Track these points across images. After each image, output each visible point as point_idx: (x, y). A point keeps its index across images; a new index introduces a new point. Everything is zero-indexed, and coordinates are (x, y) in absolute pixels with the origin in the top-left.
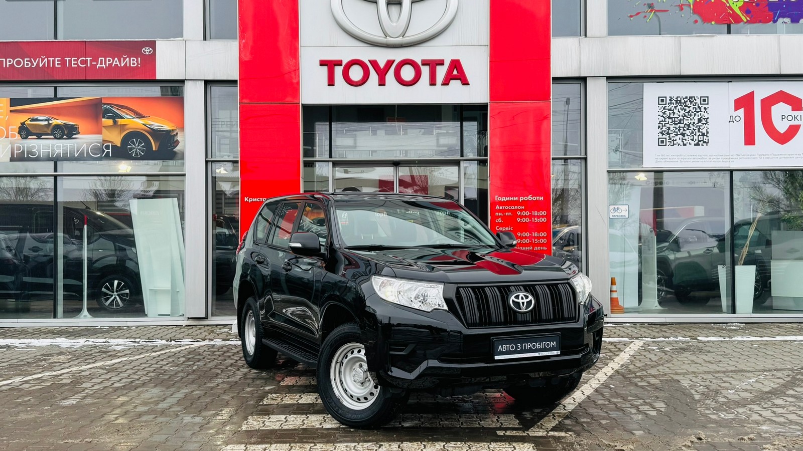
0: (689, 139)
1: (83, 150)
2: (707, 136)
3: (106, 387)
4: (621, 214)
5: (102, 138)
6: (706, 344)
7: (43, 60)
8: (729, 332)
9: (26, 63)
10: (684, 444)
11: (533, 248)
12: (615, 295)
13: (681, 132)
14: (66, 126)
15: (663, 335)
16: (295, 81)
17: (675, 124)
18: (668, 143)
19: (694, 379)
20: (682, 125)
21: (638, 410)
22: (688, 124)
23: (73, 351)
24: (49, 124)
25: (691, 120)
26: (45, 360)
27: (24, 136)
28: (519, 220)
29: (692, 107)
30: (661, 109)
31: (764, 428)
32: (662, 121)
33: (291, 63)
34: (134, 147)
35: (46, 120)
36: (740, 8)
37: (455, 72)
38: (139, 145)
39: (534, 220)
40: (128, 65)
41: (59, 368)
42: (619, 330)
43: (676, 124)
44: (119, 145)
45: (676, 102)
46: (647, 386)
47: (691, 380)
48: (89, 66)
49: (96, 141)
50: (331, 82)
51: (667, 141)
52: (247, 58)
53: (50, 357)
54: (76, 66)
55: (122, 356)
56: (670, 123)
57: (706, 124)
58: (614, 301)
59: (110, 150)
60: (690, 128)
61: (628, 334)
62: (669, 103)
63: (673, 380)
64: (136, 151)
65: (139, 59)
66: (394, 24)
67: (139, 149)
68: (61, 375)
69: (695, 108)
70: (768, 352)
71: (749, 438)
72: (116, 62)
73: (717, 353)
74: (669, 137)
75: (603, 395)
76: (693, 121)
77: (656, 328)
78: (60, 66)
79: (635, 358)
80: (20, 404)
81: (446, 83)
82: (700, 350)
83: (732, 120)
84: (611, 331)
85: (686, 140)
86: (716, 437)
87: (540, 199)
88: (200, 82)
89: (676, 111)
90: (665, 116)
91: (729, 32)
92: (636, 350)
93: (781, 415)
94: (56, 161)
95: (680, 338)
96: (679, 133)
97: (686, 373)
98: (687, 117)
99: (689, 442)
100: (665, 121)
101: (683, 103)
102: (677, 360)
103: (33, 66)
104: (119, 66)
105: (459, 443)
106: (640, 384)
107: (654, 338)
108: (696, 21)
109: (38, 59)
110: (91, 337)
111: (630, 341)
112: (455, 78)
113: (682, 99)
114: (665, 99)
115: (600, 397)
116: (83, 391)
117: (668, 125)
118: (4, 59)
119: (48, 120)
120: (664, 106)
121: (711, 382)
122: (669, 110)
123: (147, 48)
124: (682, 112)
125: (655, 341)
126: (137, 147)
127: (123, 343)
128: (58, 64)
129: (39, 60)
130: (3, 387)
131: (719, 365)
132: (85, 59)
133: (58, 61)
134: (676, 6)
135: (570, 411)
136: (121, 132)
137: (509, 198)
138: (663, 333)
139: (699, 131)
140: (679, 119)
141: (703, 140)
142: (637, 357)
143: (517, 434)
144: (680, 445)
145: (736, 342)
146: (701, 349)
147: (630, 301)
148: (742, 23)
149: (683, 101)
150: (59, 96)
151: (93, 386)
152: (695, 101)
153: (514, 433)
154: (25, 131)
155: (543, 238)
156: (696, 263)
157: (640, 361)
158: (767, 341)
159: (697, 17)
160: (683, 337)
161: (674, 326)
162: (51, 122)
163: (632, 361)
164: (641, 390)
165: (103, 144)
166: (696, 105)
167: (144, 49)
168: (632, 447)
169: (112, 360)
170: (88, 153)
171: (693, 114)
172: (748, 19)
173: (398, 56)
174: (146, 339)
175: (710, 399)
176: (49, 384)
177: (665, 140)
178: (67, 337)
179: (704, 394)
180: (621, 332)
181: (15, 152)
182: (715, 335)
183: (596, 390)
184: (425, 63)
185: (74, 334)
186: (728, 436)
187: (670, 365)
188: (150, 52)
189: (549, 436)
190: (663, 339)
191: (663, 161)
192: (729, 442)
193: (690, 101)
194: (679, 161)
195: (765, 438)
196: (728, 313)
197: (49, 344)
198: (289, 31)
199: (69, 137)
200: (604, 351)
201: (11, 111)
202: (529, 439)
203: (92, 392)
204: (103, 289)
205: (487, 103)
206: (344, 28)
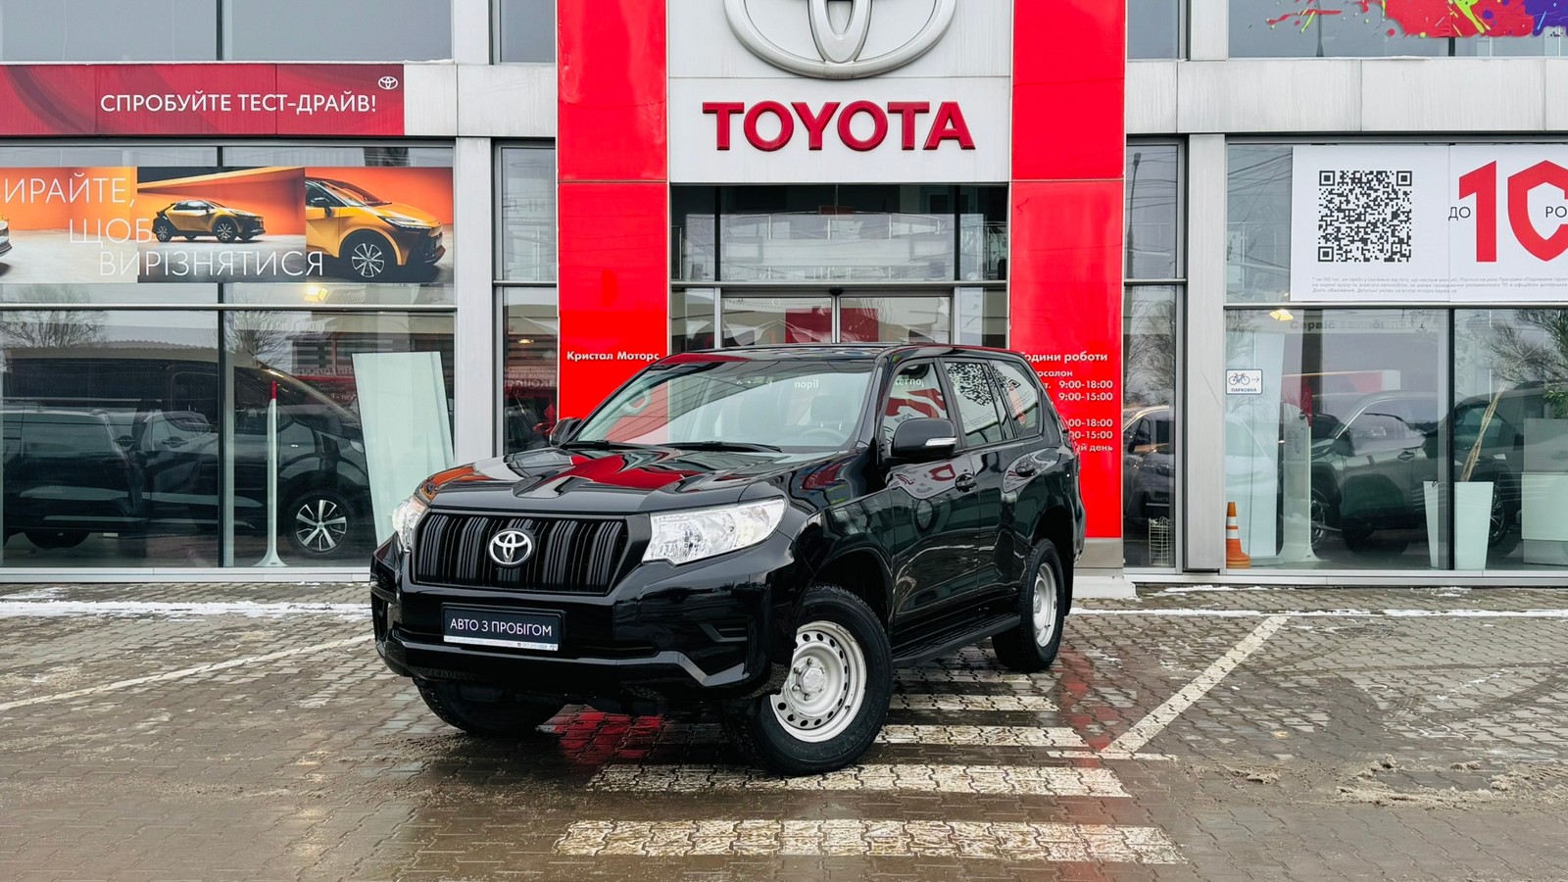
0: (1375, 250)
1: (271, 263)
2: (1407, 243)
3: (363, 680)
4: (1247, 387)
5: (305, 242)
6: (1400, 622)
7: (198, 97)
8: (1441, 601)
9: (167, 103)
10: (1361, 773)
11: (1089, 448)
12: (1234, 535)
13: (1360, 236)
14: (240, 218)
15: (1321, 606)
16: (658, 141)
17: (1350, 222)
18: (1336, 257)
19: (1377, 678)
20: (1363, 224)
21: (1282, 723)
22: (1373, 221)
23: (275, 623)
24: (209, 216)
25: (1379, 214)
26: (234, 637)
27: (164, 237)
28: (1062, 396)
29: (1382, 190)
30: (1325, 194)
31: (1495, 752)
32: (1327, 216)
33: (651, 109)
34: (363, 258)
35: (202, 208)
36: (1474, 8)
37: (949, 126)
38: (372, 256)
39: (1090, 397)
40: (353, 110)
41: (266, 651)
42: (1242, 597)
43: (1353, 222)
44: (337, 255)
45: (1353, 180)
46: (1296, 688)
47: (1372, 680)
48: (282, 109)
49: (294, 246)
50: (723, 144)
51: (1335, 252)
52: (573, 98)
53: (240, 633)
54: (259, 109)
55: (364, 632)
56: (1340, 220)
57: (1406, 222)
58: (1232, 546)
59: (320, 264)
60: (1376, 230)
61: (1257, 604)
62: (1339, 183)
63: (1342, 679)
64: (368, 265)
65: (374, 97)
66: (840, 38)
67: (373, 263)
68: (276, 661)
69: (1388, 192)
70: (1510, 637)
71: (1468, 766)
72: (332, 102)
74: (1339, 245)
75: (1220, 702)
76: (1383, 216)
77: (1309, 594)
78: (229, 109)
79: (1272, 644)
80: (231, 705)
81: (932, 145)
82: (1390, 632)
83: (1453, 215)
84: (1227, 599)
85: (1369, 250)
86: (1414, 764)
87: (1102, 359)
88: (483, 140)
89: (1352, 198)
90: (1331, 206)
91: (1452, 52)
92: (1274, 631)
93: (1525, 734)
94: (221, 282)
95: (1353, 612)
96: (1356, 238)
97: (1363, 668)
98: (1373, 210)
99: (1369, 770)
100: (1331, 216)
101: (1365, 183)
102: (1348, 647)
103: (180, 110)
104: (337, 109)
105: (988, 767)
106: (1283, 685)
107: (1306, 610)
108: (1391, 32)
109: (189, 96)
110: (297, 599)
111: (1262, 615)
112: (949, 136)
113: (1363, 175)
114: (1331, 174)
115: (1215, 704)
116: (328, 685)
117: (1336, 224)
118: (128, 97)
119: (206, 208)
120: (1330, 188)
121: (1407, 683)
122: (1340, 195)
123: (388, 78)
124: (1363, 200)
125: (1307, 617)
126: (369, 259)
127: (356, 611)
128: (226, 106)
129: (191, 99)
130: (186, 680)
131: (1421, 656)
132: (274, 97)
133: (226, 99)
134: (1355, 3)
135: (1166, 724)
136: (339, 231)
137: (1044, 356)
138: (1322, 603)
139: (1393, 235)
140: (1358, 212)
141: (1400, 252)
142: (1276, 643)
143: (1082, 756)
144: (1354, 775)
145: (1455, 620)
146: (1393, 630)
147: (1261, 545)
148: (1475, 37)
149: (1364, 180)
150: (226, 164)
151: (341, 678)
152: (1386, 180)
153: (1076, 754)
154: (164, 228)
155: (1106, 429)
156: (1384, 478)
157: (1282, 649)
158: (1509, 617)
159: (1392, 24)
160: (1358, 610)
161: (1342, 591)
162: (211, 211)
163: (1267, 649)
164: (1286, 694)
165: (308, 253)
166: (1388, 187)
167: (382, 80)
168: (1275, 776)
169: (351, 638)
170: (279, 269)
171: (1383, 204)
172: (1488, 28)
173: (845, 95)
175: (1404, 709)
176: (263, 676)
177: (1330, 250)
178: (254, 600)
179: (1395, 702)
180: (1246, 600)
181: (148, 265)
182: (1416, 607)
183: (1208, 694)
184: (894, 108)
185: (261, 594)
186: (1434, 763)
187: (1335, 655)
188: (393, 84)
189: (1136, 760)
190: (1323, 613)
191: (1327, 289)
192: (1436, 771)
193: (1378, 180)
194: (1356, 289)
195: (1495, 767)
196: (1440, 568)
197: (226, 611)
198: (648, 51)
199: (246, 240)
200: (1216, 633)
201: (140, 191)
202: (1102, 763)
203: (344, 688)
204: (299, 516)
205: (1008, 183)
206: (748, 44)
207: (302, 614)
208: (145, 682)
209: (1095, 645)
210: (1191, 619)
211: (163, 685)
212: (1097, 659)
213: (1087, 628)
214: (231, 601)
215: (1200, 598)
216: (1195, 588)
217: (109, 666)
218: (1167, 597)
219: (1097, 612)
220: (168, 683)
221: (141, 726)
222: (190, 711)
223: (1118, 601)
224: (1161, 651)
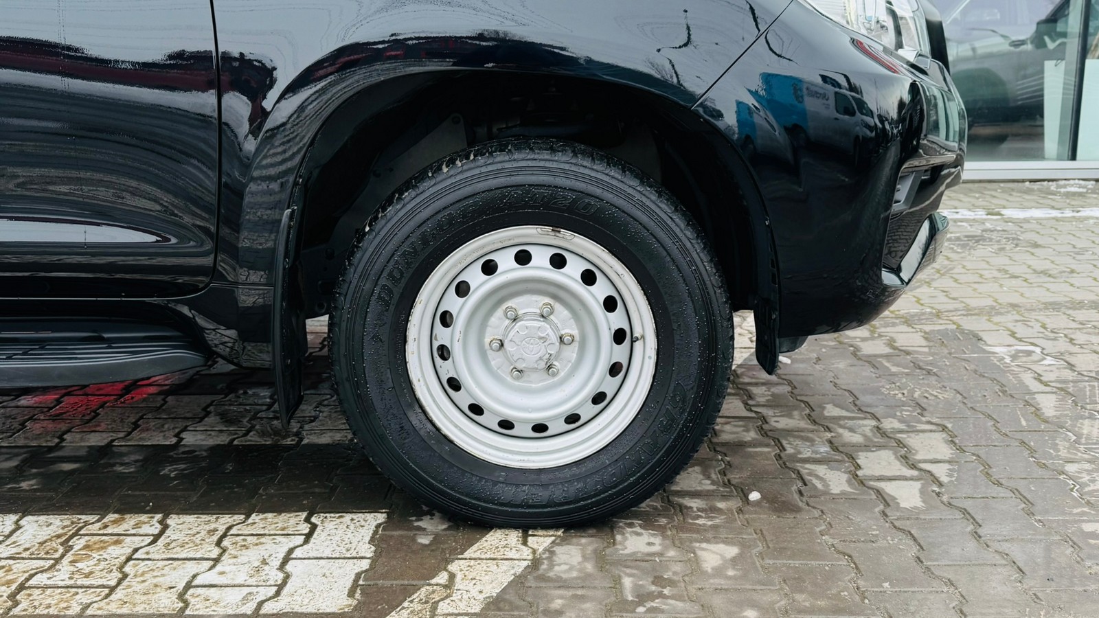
21: (855, 473)
63: (962, 332)
73: (1057, 249)
82: (1015, 242)
97: (993, 308)
102: (964, 267)
131: (1072, 281)
179: (1068, 394)
187: (946, 282)
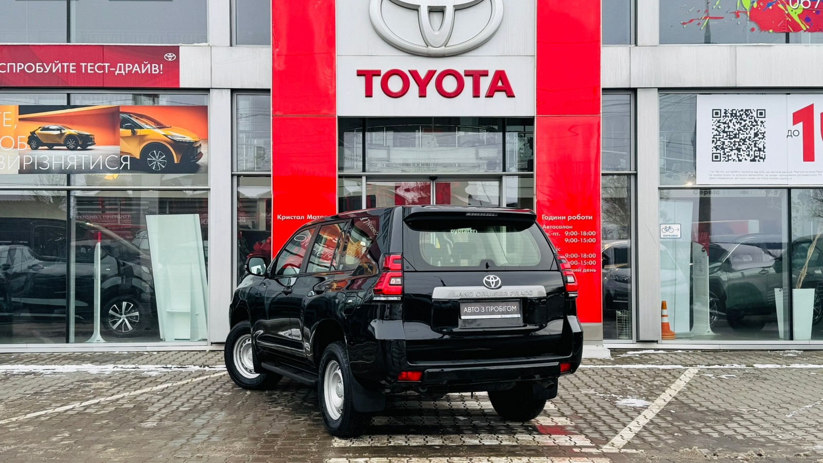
0: (745, 155)
1: (99, 162)
2: (763, 151)
3: (173, 411)
4: (672, 234)
5: (119, 150)
6: (763, 372)
7: (56, 65)
8: (786, 359)
9: (38, 68)
11: (582, 270)
12: (666, 320)
13: (736, 147)
14: (80, 136)
15: (717, 362)
16: (331, 92)
17: (730, 139)
18: (722, 159)
20: (738, 140)
22: (743, 138)
23: (108, 377)
24: (62, 134)
25: (747, 134)
26: (87, 386)
27: (34, 147)
28: (567, 240)
29: (749, 120)
30: (716, 123)
31: (819, 446)
32: (716, 135)
33: (326, 73)
34: (154, 159)
35: (58, 130)
36: (799, 16)
37: (500, 84)
38: (159, 158)
39: (583, 241)
40: (149, 72)
41: (109, 394)
42: (671, 357)
43: (732, 139)
44: (138, 157)
45: (732, 114)
46: (706, 411)
47: (749, 406)
48: (107, 72)
49: (113, 152)
50: (369, 93)
51: (722, 156)
52: (282, 67)
53: (89, 384)
54: (93, 72)
56: (725, 138)
57: (762, 138)
58: (665, 328)
59: (129, 163)
60: (745, 143)
61: (681, 361)
62: (723, 116)
64: (157, 163)
65: (161, 65)
66: (437, 33)
67: (160, 162)
68: (118, 400)
69: (752, 121)
71: (804, 455)
72: (136, 68)
73: (774, 380)
74: (724, 152)
75: (665, 419)
76: (749, 135)
77: (710, 355)
78: (75, 72)
79: (691, 385)
81: (490, 95)
82: (757, 378)
83: (790, 134)
84: (663, 358)
85: (741, 155)
86: (775, 454)
88: (226, 90)
89: (731, 125)
90: (719, 129)
91: (787, 41)
92: (691, 377)
94: (69, 173)
95: (736, 366)
96: (734, 148)
98: (743, 131)
100: (719, 135)
101: (739, 117)
103: (45, 72)
104: (140, 72)
105: (542, 458)
106: (700, 409)
107: (709, 365)
108: (753, 30)
109: (51, 64)
110: (117, 362)
111: (684, 368)
112: (500, 90)
113: (738, 111)
114: (719, 111)
115: (662, 420)
116: (154, 414)
117: (722, 140)
118: (14, 64)
119: (60, 130)
120: (718, 119)
122: (724, 123)
123: (170, 54)
124: (738, 126)
125: (710, 369)
126: (157, 160)
127: (154, 369)
128: (73, 70)
129: (52, 66)
130: (70, 412)
132: (102, 65)
133: (73, 66)
134: (732, 13)
135: (637, 432)
136: (140, 143)
137: (556, 217)
138: (717, 360)
139: (755, 146)
140: (734, 133)
141: (759, 156)
142: (693, 384)
143: (592, 451)
145: (794, 370)
146: (759, 376)
147: (681, 325)
148: (802, 31)
149: (738, 114)
150: (72, 104)
151: (159, 410)
152: (751, 115)
153: (589, 450)
154: (35, 141)
155: (592, 259)
156: (750, 284)
157: (697, 388)
159: (754, 25)
160: (738, 364)
161: (728, 353)
162: (63, 132)
163: (689, 388)
164: (701, 414)
165: (121, 156)
166: (752, 119)
167: (166, 55)
169: (156, 386)
170: (104, 166)
171: (749, 128)
172: (808, 27)
173: (440, 66)
174: (178, 365)
176: (113, 409)
177: (719, 155)
180: (674, 359)
181: (25, 164)
182: (771, 363)
183: (658, 415)
184: (468, 74)
185: (95, 359)
186: (785, 453)
188: (173, 58)
189: (622, 453)
190: (719, 367)
191: (717, 177)
192: (787, 457)
193: (746, 114)
194: (734, 177)
195: (819, 455)
196: (785, 339)
197: (76, 370)
198: (325, 40)
199: (84, 148)
200: (657, 379)
201: (20, 119)
202: (604, 455)
203: (163, 416)
204: (111, 312)
205: (534, 117)
206: (383, 37)
207: (122, 371)
208: (46, 413)
209: (590, 387)
210: (644, 371)
211: (57, 415)
212: (592, 395)
213: (584, 376)
214: (78, 364)
215: (648, 357)
216: (644, 352)
217: (21, 404)
218: (628, 357)
219: (589, 366)
220: (59, 414)
221: (54, 439)
222: (79, 430)
223: (601, 360)
224: (629, 390)
